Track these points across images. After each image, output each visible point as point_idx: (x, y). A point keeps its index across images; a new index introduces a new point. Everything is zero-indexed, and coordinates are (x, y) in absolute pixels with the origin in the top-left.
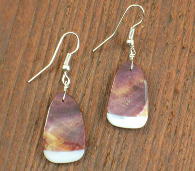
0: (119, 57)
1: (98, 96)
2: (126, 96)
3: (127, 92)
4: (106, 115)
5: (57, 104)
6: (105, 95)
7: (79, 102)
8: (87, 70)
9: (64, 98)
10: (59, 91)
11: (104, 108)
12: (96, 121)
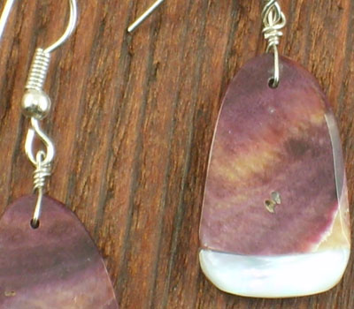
0: (225, 40)
1: (161, 192)
2: (265, 181)
3: (267, 167)
4: (195, 259)
5: (13, 240)
6: (187, 184)
7: (92, 222)
8: (111, 102)
9: (36, 216)
10: (17, 191)
11: (189, 233)
12: (163, 285)
